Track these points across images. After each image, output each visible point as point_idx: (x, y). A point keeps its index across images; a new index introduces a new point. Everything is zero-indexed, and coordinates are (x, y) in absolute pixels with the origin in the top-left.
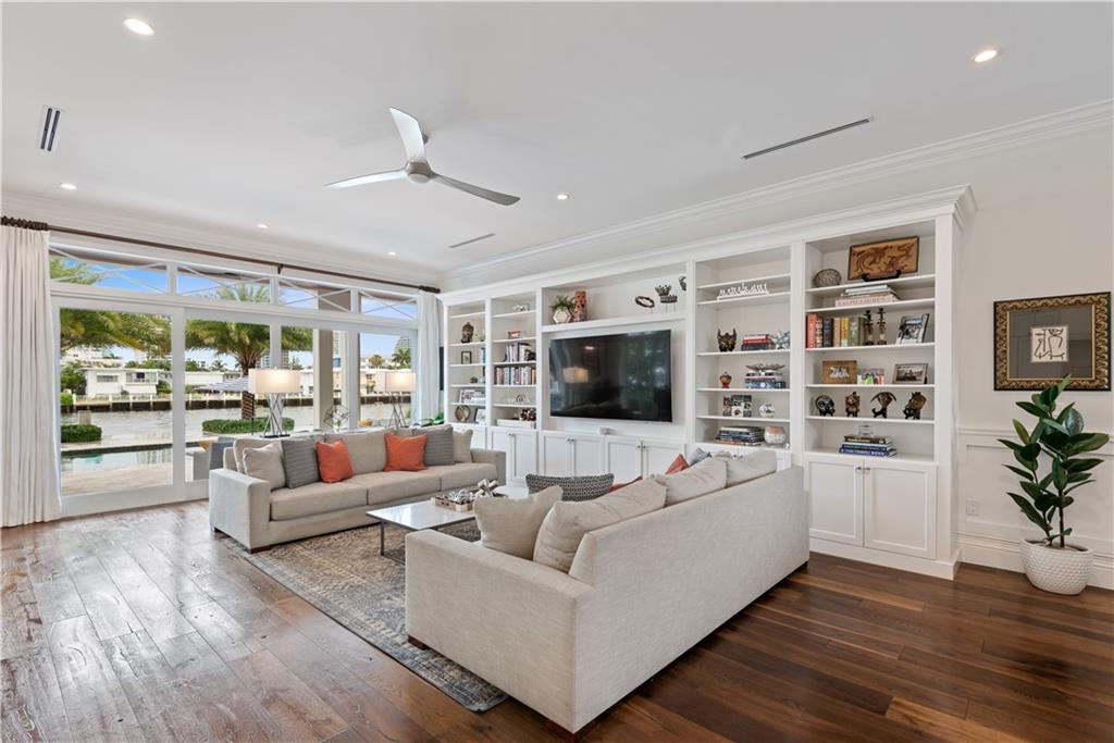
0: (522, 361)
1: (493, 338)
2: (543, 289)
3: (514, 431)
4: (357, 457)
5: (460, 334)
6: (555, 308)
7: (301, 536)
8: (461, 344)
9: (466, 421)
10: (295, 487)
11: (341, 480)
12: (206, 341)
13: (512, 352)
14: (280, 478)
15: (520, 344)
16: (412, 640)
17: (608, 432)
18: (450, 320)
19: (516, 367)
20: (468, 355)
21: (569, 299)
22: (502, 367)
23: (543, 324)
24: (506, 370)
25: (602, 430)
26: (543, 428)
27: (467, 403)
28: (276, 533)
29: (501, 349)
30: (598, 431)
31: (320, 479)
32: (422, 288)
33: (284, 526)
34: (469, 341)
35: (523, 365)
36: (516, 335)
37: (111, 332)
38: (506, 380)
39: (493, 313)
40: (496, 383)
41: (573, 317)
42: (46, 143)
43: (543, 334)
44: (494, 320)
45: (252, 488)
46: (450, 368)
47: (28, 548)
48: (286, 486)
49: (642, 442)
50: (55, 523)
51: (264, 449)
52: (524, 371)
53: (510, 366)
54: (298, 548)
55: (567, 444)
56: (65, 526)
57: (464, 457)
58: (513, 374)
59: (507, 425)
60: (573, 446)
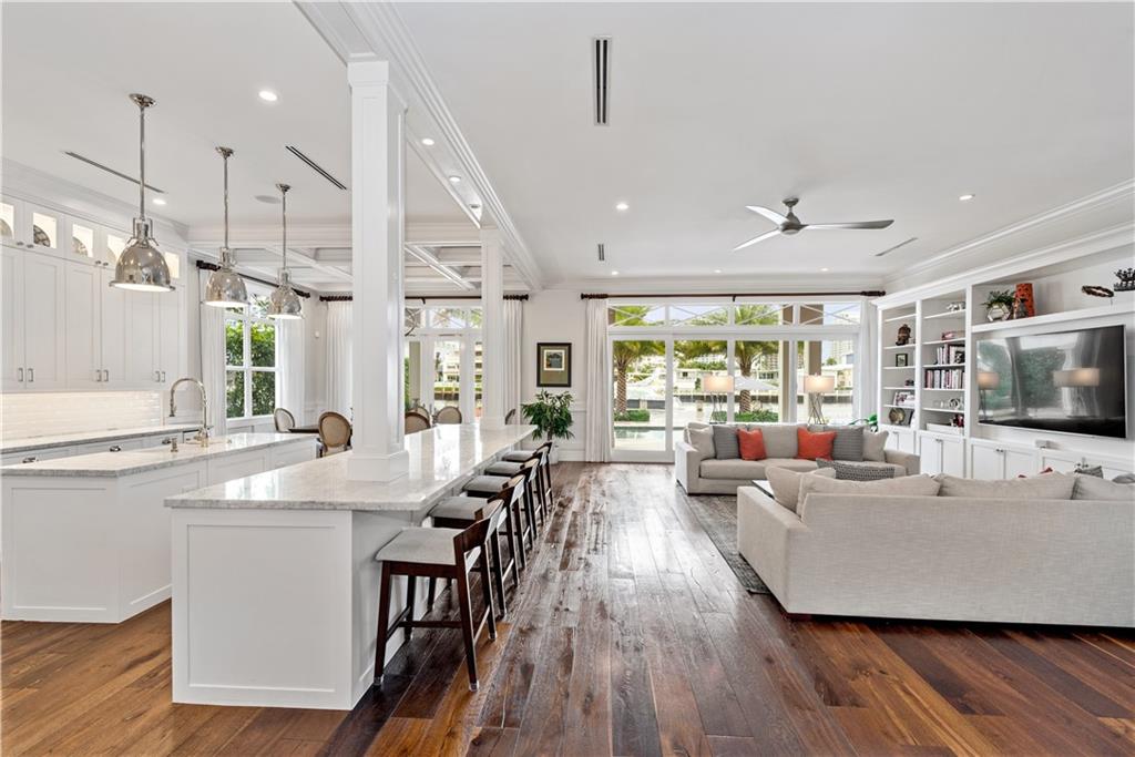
0: (952, 364)
1: (922, 341)
2: (974, 286)
3: (942, 437)
4: (771, 444)
5: (895, 336)
6: (990, 306)
7: (719, 492)
8: (897, 347)
9: (900, 424)
10: (721, 459)
11: (756, 460)
12: (713, 349)
13: (941, 354)
14: (711, 451)
15: (950, 345)
16: (740, 555)
17: (1048, 445)
18: (884, 324)
19: (947, 369)
20: (903, 357)
21: (1009, 294)
22: (933, 370)
23: (974, 323)
24: (937, 372)
25: (1037, 442)
26: (972, 435)
27: (901, 405)
28: (703, 486)
29: (930, 351)
30: (1033, 444)
31: (740, 457)
32: (864, 293)
33: (708, 482)
34: (904, 344)
35: (954, 368)
36: (950, 335)
37: (655, 347)
38: (937, 383)
39: (923, 314)
40: (926, 386)
41: (1012, 313)
42: (602, 257)
43: (973, 334)
44: (924, 321)
45: (688, 453)
46: (883, 371)
47: (594, 473)
48: (715, 458)
49: (1084, 459)
50: (609, 463)
51: (702, 430)
52: (955, 374)
53: (940, 369)
54: (715, 499)
55: (996, 455)
56: (613, 466)
57: (874, 456)
58: (943, 377)
59: (937, 430)
60: (1002, 457)
